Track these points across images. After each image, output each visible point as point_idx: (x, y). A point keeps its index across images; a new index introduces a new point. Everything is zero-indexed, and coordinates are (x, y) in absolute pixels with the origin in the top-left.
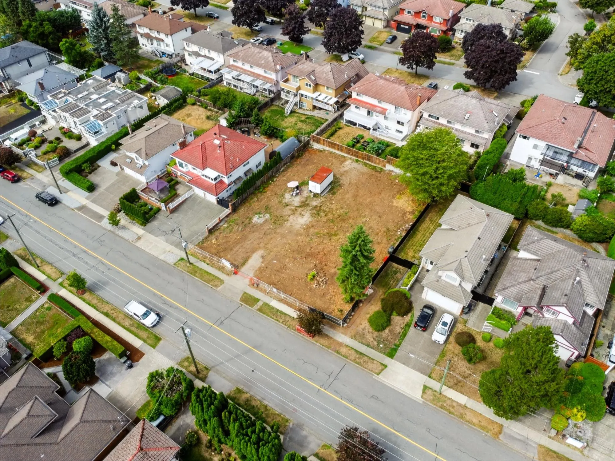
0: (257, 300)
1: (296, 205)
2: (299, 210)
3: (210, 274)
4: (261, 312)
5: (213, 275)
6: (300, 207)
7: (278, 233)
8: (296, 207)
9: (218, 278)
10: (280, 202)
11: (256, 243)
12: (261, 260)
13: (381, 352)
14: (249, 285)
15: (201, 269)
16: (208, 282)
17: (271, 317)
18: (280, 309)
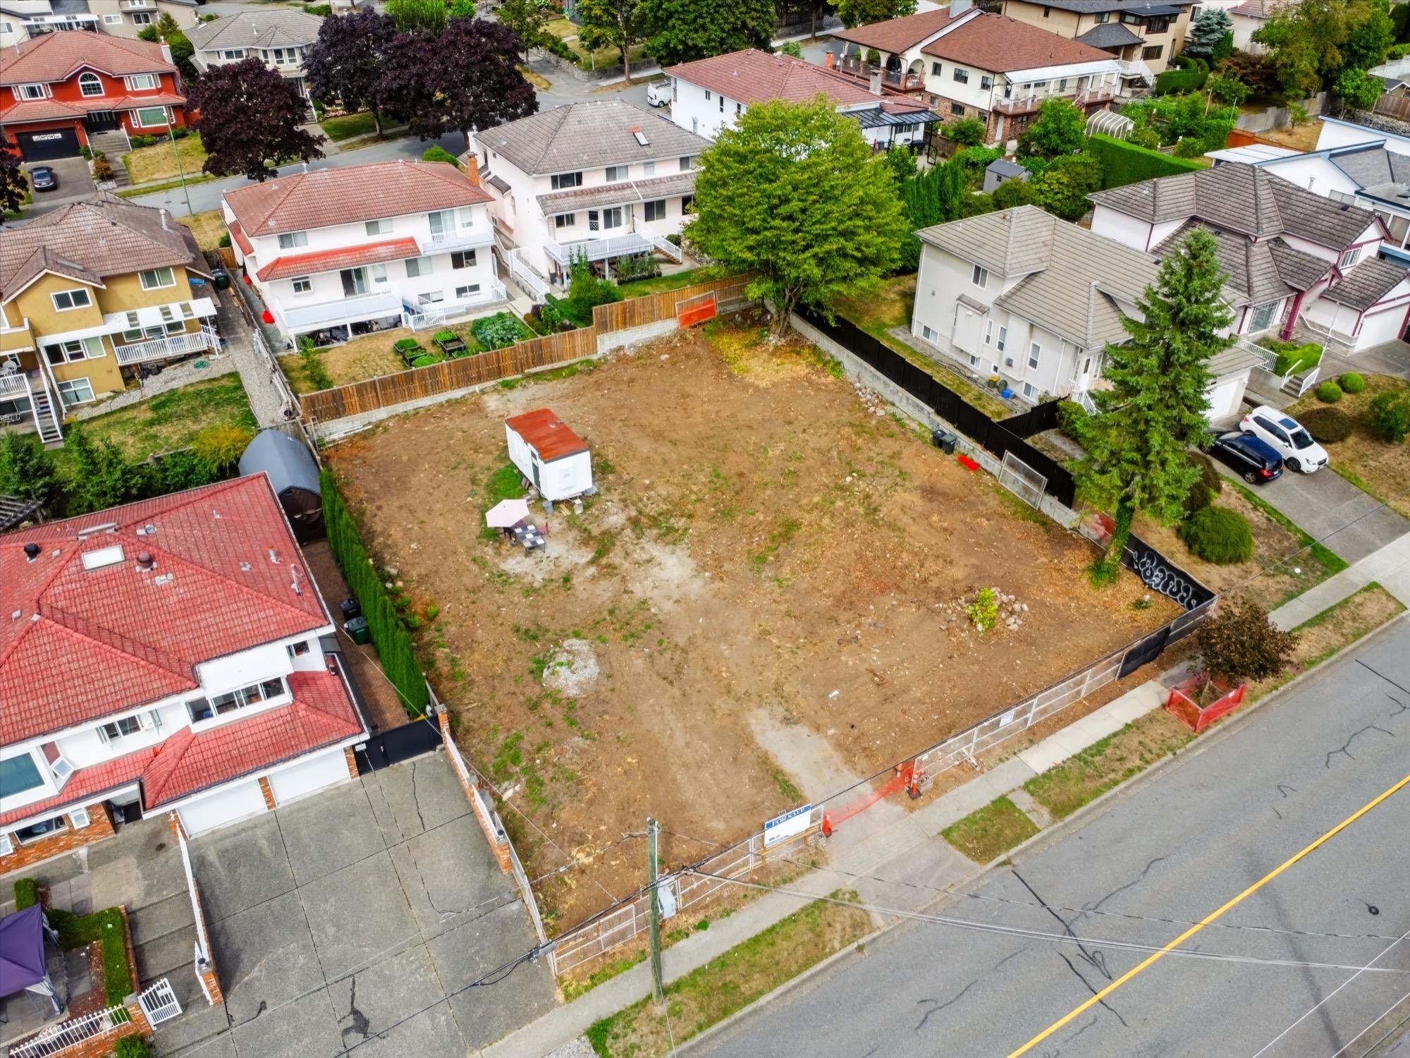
0: (1002, 806)
1: (584, 560)
2: (615, 557)
3: (772, 930)
4: (1074, 807)
5: (793, 919)
6: (601, 553)
7: (691, 641)
8: (593, 562)
9: (820, 904)
10: (529, 591)
11: (700, 716)
12: (802, 730)
13: (1320, 580)
14: (912, 810)
15: (722, 962)
16: (818, 950)
17: (1108, 786)
18: (1077, 751)
